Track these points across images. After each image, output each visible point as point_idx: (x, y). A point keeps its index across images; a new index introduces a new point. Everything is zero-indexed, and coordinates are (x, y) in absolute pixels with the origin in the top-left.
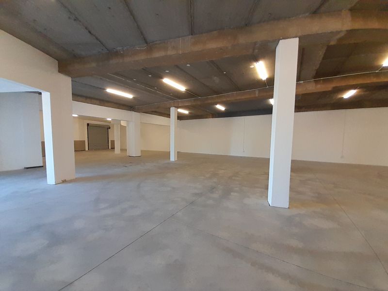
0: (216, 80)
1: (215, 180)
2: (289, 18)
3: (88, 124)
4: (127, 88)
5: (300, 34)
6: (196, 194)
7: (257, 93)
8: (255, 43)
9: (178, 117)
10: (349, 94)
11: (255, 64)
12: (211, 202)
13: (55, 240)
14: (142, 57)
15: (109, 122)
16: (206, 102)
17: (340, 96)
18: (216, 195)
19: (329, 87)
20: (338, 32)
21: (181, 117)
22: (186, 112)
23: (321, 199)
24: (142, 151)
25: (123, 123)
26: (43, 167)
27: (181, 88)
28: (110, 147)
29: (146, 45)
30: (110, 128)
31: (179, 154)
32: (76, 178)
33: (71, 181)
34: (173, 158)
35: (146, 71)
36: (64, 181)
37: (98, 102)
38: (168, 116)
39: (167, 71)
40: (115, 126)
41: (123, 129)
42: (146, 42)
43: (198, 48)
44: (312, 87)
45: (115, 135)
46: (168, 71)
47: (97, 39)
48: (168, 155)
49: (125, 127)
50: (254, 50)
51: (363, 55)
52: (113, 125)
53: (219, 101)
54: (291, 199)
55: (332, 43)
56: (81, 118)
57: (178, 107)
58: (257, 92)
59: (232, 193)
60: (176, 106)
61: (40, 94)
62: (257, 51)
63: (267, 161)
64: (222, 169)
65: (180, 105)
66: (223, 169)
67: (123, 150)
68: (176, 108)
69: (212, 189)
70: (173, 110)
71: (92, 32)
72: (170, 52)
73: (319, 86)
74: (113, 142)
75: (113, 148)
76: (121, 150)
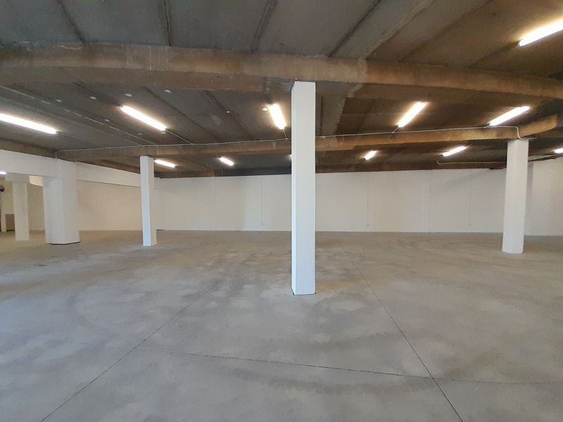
0: (217, 120)
1: (221, 270)
2: (304, 55)
5: (316, 78)
6: (188, 297)
7: (274, 146)
8: (265, 78)
9: (155, 172)
10: (370, 155)
11: (268, 106)
12: (214, 304)
14: (73, 63)
16: (203, 152)
17: (362, 157)
18: (221, 294)
19: (350, 145)
20: (354, 84)
21: (160, 173)
22: (171, 165)
23: (349, 276)
25: (35, 181)
27: (159, 125)
28: (4, 229)
29: (81, 43)
30: (3, 190)
31: (160, 234)
34: (148, 241)
35: (83, 89)
38: (137, 169)
39: (127, 95)
40: (14, 185)
41: (35, 191)
42: (82, 40)
43: (181, 67)
44: (334, 145)
46: (130, 96)
49: (41, 187)
50: (265, 87)
51: (379, 114)
52: (11, 183)
53: (224, 151)
54: (318, 282)
55: (350, 96)
57: (155, 157)
58: (274, 144)
59: (245, 286)
60: (151, 154)
62: (268, 89)
63: (287, 236)
64: (231, 252)
65: (158, 154)
66: (234, 252)
67: (37, 232)
68: (152, 159)
69: (216, 284)
70: (144, 161)
72: (131, 65)
73: (341, 143)
74: (11, 219)
75: (11, 230)
76: (32, 232)
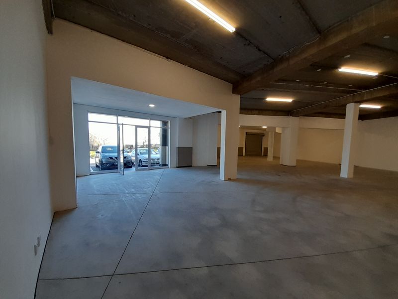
3: (246, 133)
4: (288, 92)
9: (360, 116)
13: (226, 224)
15: (265, 130)
24: (298, 161)
25: (278, 130)
26: (217, 167)
27: (372, 72)
28: (262, 154)
29: (318, 35)
30: (264, 136)
32: (237, 179)
33: (234, 180)
34: (345, 173)
35: (314, 66)
36: (229, 179)
37: (257, 112)
38: (342, 116)
39: (346, 57)
40: (269, 133)
41: (278, 136)
42: (320, 32)
45: (268, 143)
46: (349, 56)
47: (264, 53)
48: (337, 168)
49: (281, 134)
56: (243, 128)
57: (361, 102)
60: (357, 100)
61: (220, 112)
65: (365, 99)
67: (276, 158)
68: (356, 104)
71: (261, 49)
72: (357, 30)
74: (266, 149)
75: (266, 155)
76: (274, 157)
